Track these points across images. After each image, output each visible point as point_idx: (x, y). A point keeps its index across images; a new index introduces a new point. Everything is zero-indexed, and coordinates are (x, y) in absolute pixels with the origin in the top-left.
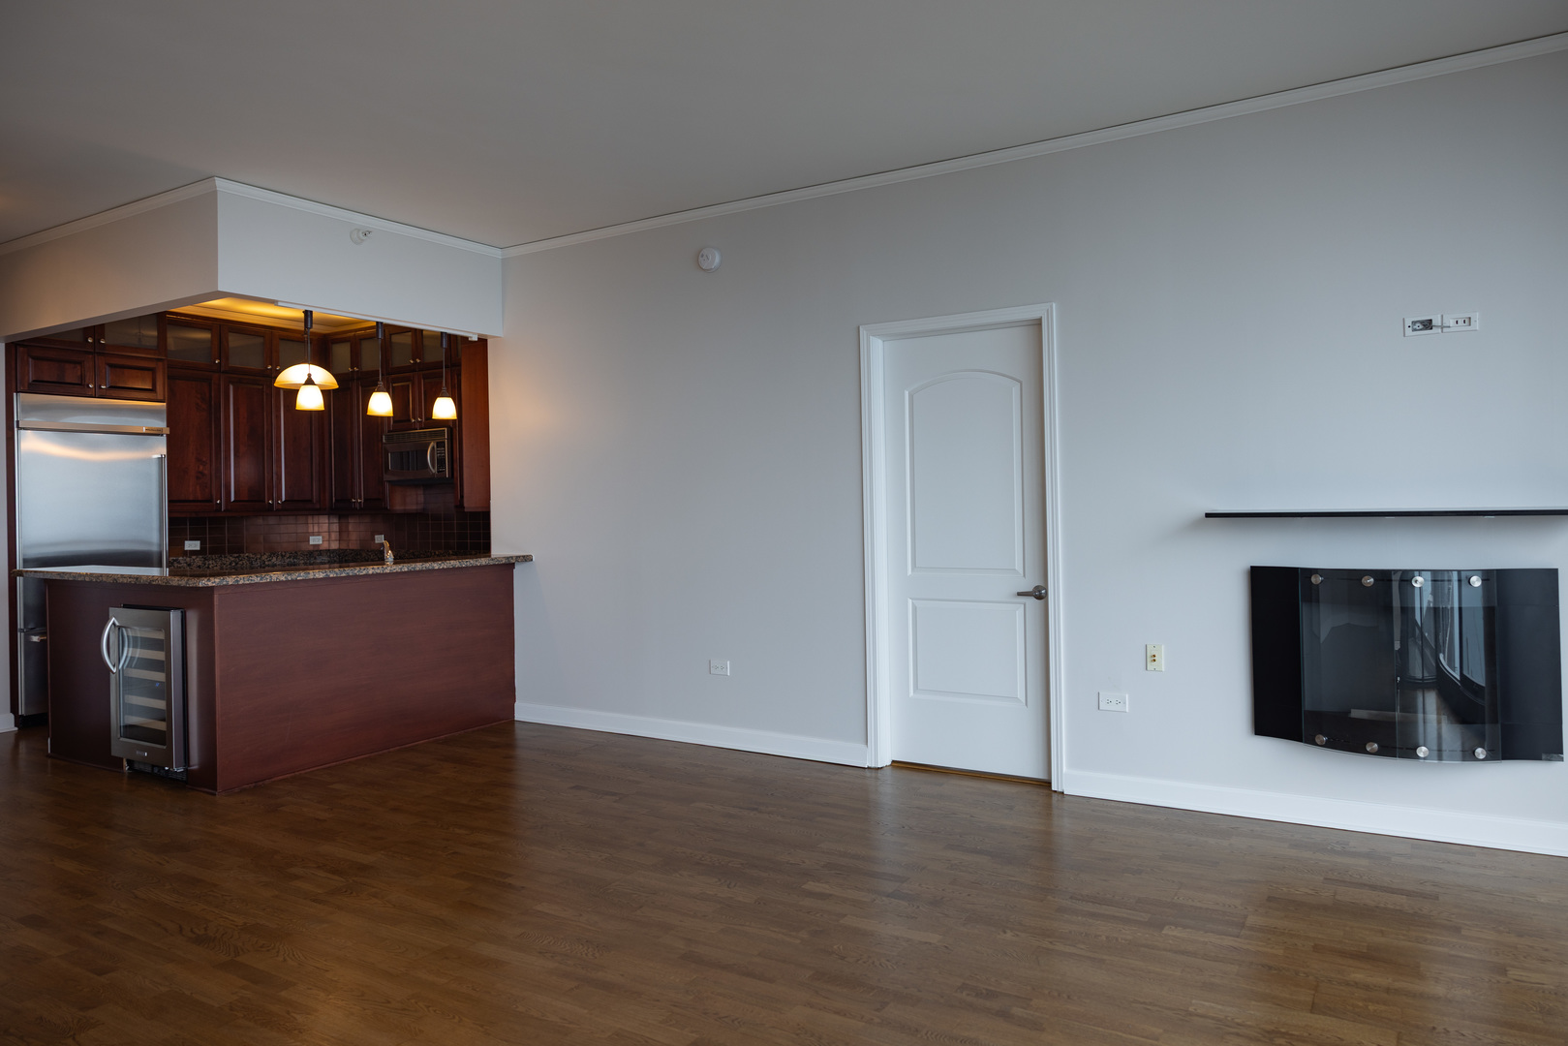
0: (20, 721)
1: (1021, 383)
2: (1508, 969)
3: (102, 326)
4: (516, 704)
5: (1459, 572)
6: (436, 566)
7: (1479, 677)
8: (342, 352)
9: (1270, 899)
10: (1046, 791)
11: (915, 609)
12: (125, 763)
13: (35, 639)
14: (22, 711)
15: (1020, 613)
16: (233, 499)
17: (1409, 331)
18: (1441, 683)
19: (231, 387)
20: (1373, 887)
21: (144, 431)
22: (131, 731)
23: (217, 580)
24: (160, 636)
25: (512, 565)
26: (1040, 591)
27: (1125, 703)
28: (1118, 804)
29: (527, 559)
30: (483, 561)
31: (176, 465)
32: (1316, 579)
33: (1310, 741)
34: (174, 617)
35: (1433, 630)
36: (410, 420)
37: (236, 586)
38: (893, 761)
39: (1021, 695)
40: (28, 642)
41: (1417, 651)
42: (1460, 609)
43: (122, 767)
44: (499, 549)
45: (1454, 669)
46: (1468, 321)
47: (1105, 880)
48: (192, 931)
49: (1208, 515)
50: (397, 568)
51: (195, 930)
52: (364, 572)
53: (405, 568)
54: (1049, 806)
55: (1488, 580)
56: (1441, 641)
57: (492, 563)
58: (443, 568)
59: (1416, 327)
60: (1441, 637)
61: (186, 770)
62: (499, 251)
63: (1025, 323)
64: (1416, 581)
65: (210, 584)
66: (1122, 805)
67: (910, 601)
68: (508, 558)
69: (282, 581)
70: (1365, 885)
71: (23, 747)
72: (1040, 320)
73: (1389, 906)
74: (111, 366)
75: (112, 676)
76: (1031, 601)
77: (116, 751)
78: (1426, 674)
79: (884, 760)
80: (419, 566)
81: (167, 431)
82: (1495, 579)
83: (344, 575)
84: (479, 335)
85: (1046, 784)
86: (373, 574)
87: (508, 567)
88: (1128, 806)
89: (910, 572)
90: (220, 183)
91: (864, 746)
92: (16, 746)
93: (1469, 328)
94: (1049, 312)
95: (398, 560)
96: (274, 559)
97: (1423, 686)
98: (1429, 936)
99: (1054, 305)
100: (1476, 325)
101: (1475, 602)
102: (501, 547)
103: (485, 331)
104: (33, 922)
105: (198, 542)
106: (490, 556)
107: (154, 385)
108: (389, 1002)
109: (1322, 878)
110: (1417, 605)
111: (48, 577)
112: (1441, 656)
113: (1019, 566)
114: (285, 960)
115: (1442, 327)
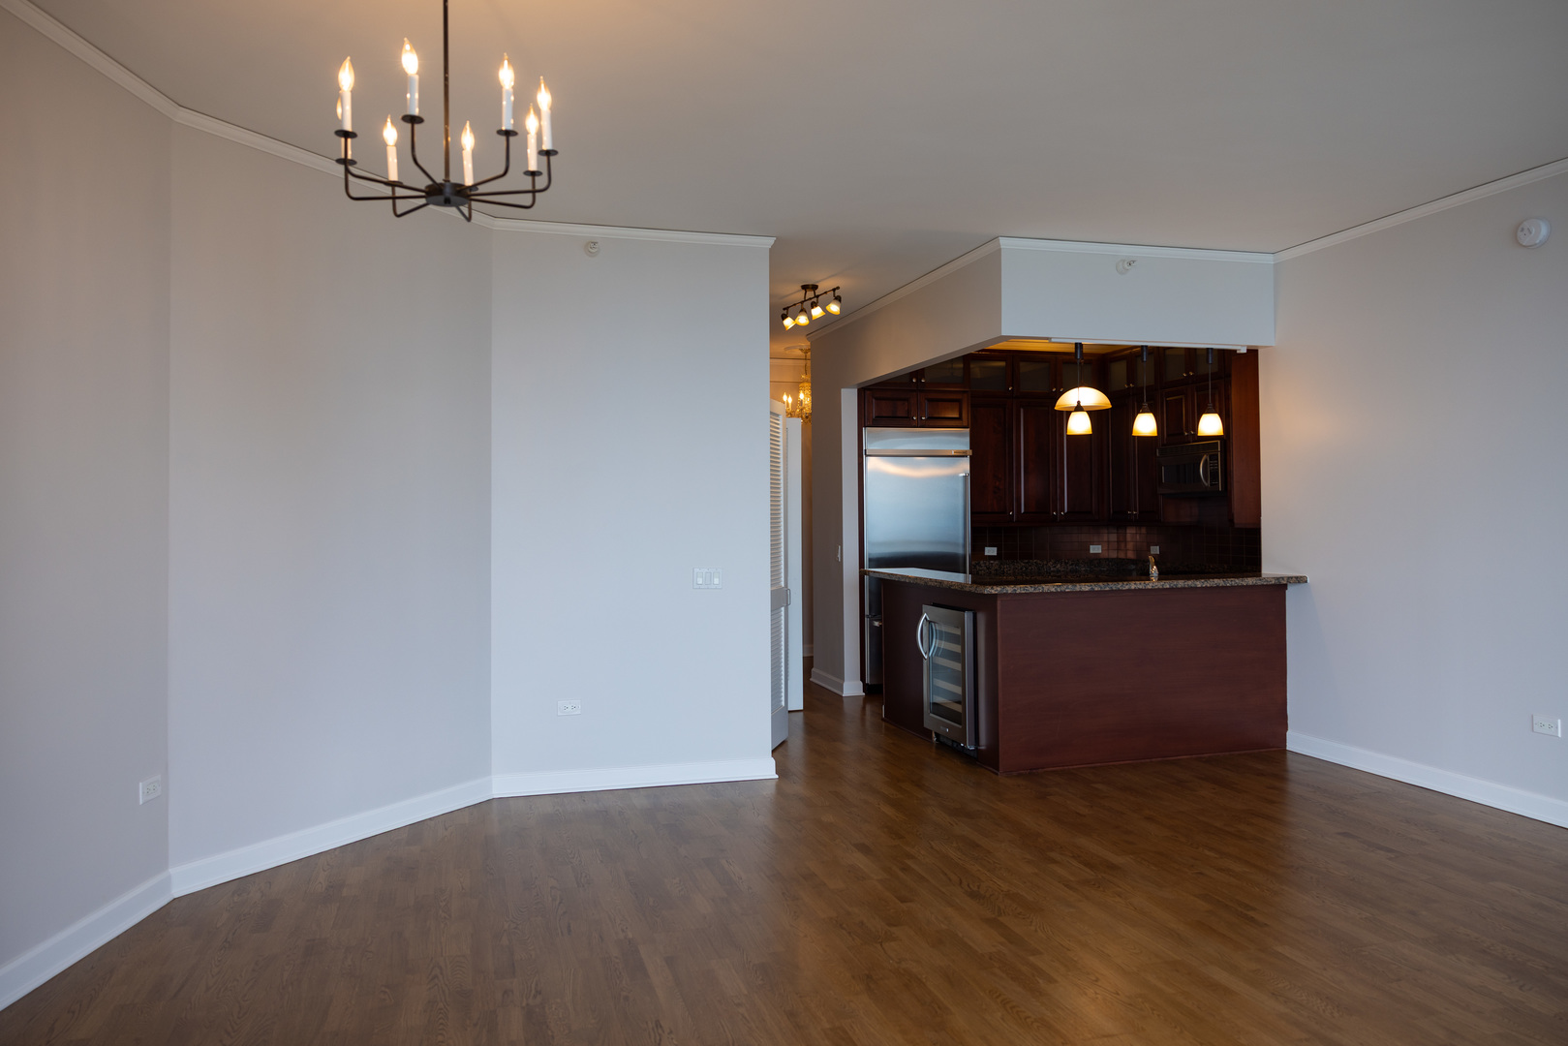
0: (866, 688)
3: (923, 369)
4: (1288, 733)
6: (1199, 584)
8: (1119, 370)
12: (934, 735)
13: (877, 624)
14: (867, 681)
16: (1023, 511)
19: (1022, 410)
21: (953, 454)
22: (937, 708)
23: (999, 589)
24: (958, 632)
25: (1285, 587)
29: (1300, 580)
30: (1250, 581)
31: (978, 481)
34: (968, 616)
36: (1183, 434)
37: (1014, 594)
40: (871, 626)
43: (931, 737)
44: (1270, 569)
48: (968, 886)
50: (1160, 585)
51: (971, 886)
52: (1127, 587)
53: (1167, 585)
57: (1259, 583)
58: (1206, 587)
61: (976, 749)
62: (1271, 257)
65: (993, 592)
68: (1278, 579)
69: (1052, 592)
71: (868, 708)
74: (930, 400)
75: (925, 662)
77: (927, 724)
80: (1181, 583)
81: (970, 453)
83: (1107, 589)
84: (1248, 346)
86: (1135, 589)
87: (1279, 588)
90: (1003, 241)
92: (864, 708)
95: (1162, 576)
96: (1059, 566)
102: (1272, 567)
103: (1253, 343)
104: (864, 849)
105: (995, 549)
106: (1260, 576)
107: (961, 414)
108: (1118, 994)
111: (882, 576)
114: (1036, 931)
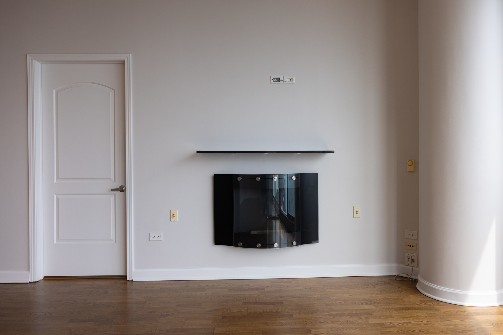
1: (114, 91)
2: (311, 330)
5: (287, 175)
7: (293, 214)
9: (223, 317)
10: (124, 281)
11: (58, 199)
15: (112, 199)
17: (272, 81)
18: (281, 217)
20: (261, 303)
26: (122, 188)
27: (161, 237)
28: (157, 283)
32: (239, 179)
33: (236, 245)
35: (279, 198)
38: (45, 277)
39: (113, 237)
41: (273, 206)
42: (288, 189)
45: (285, 211)
46: (292, 80)
47: (151, 324)
49: (198, 152)
54: (125, 289)
55: (297, 177)
56: (281, 202)
59: (274, 80)
60: (281, 201)
63: (117, 62)
64: (275, 179)
66: (159, 282)
67: (55, 196)
70: (258, 303)
72: (124, 61)
73: (267, 311)
76: (118, 193)
78: (276, 214)
79: (39, 277)
82: (300, 177)
85: (125, 277)
88: (162, 282)
89: (55, 181)
91: (27, 272)
93: (292, 82)
94: (128, 58)
97: (275, 218)
98: (283, 321)
99: (131, 55)
100: (294, 81)
101: (292, 186)
109: (242, 303)
110: (274, 188)
112: (281, 207)
113: (112, 177)
115: (283, 81)
